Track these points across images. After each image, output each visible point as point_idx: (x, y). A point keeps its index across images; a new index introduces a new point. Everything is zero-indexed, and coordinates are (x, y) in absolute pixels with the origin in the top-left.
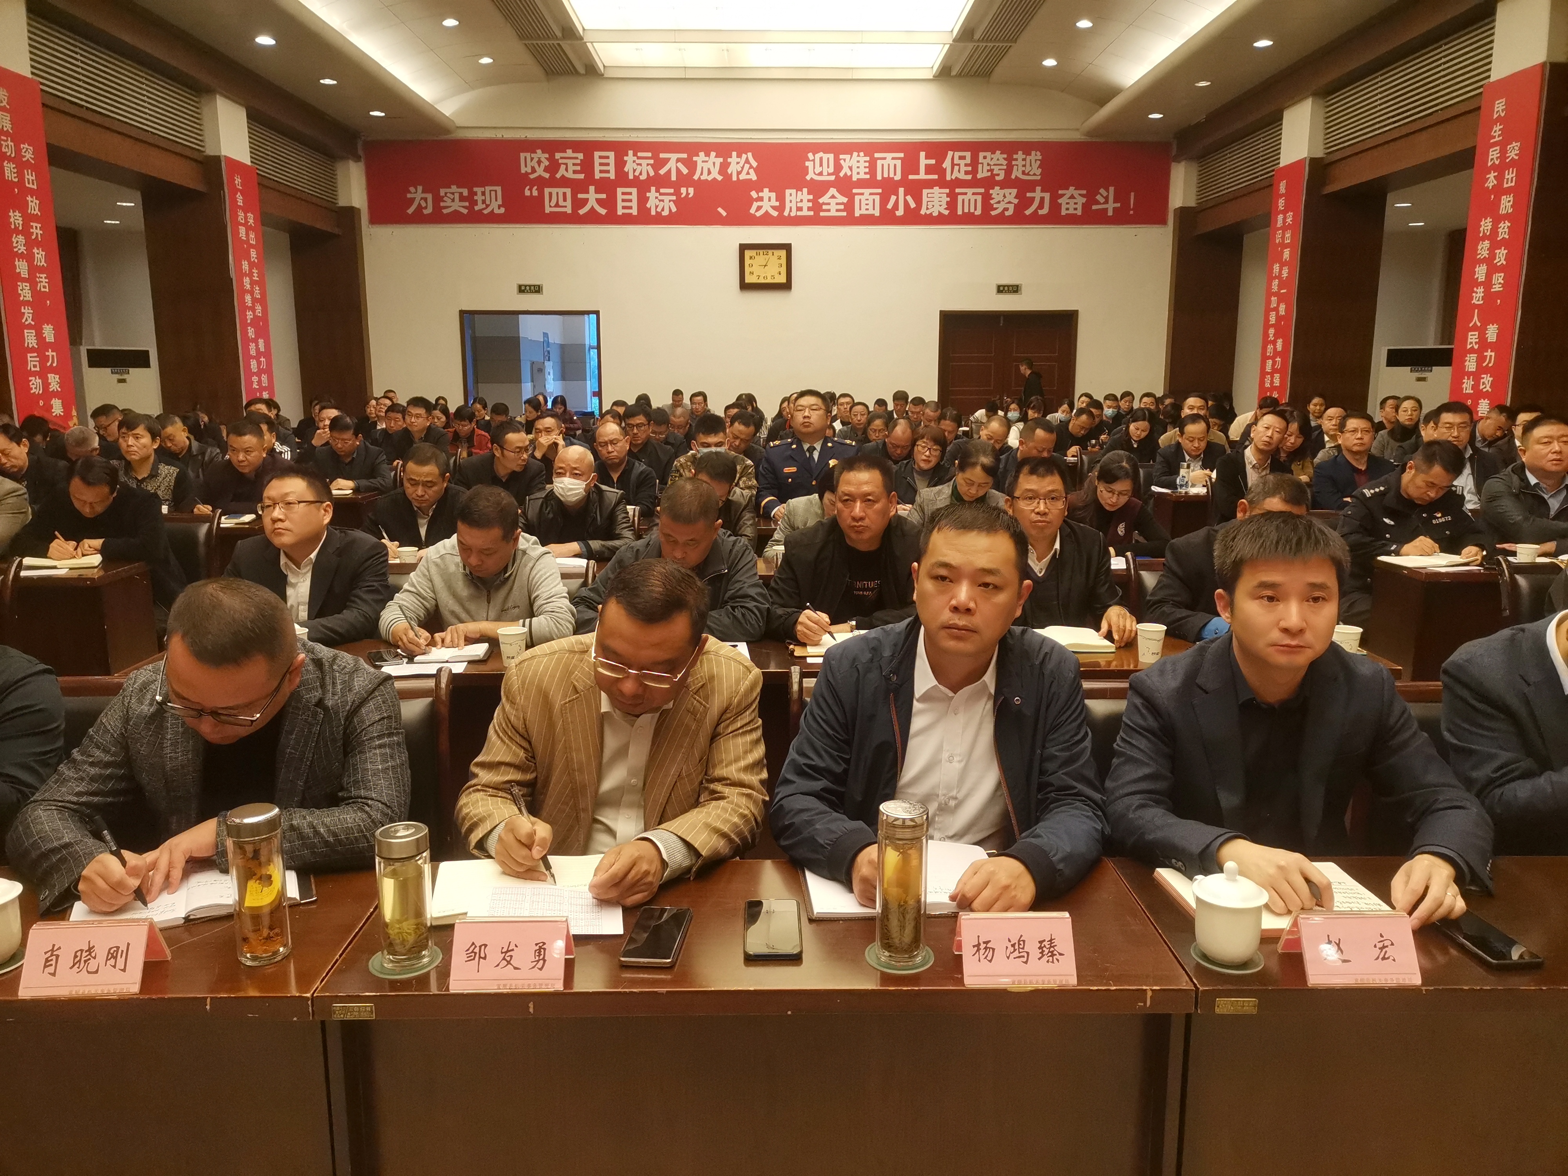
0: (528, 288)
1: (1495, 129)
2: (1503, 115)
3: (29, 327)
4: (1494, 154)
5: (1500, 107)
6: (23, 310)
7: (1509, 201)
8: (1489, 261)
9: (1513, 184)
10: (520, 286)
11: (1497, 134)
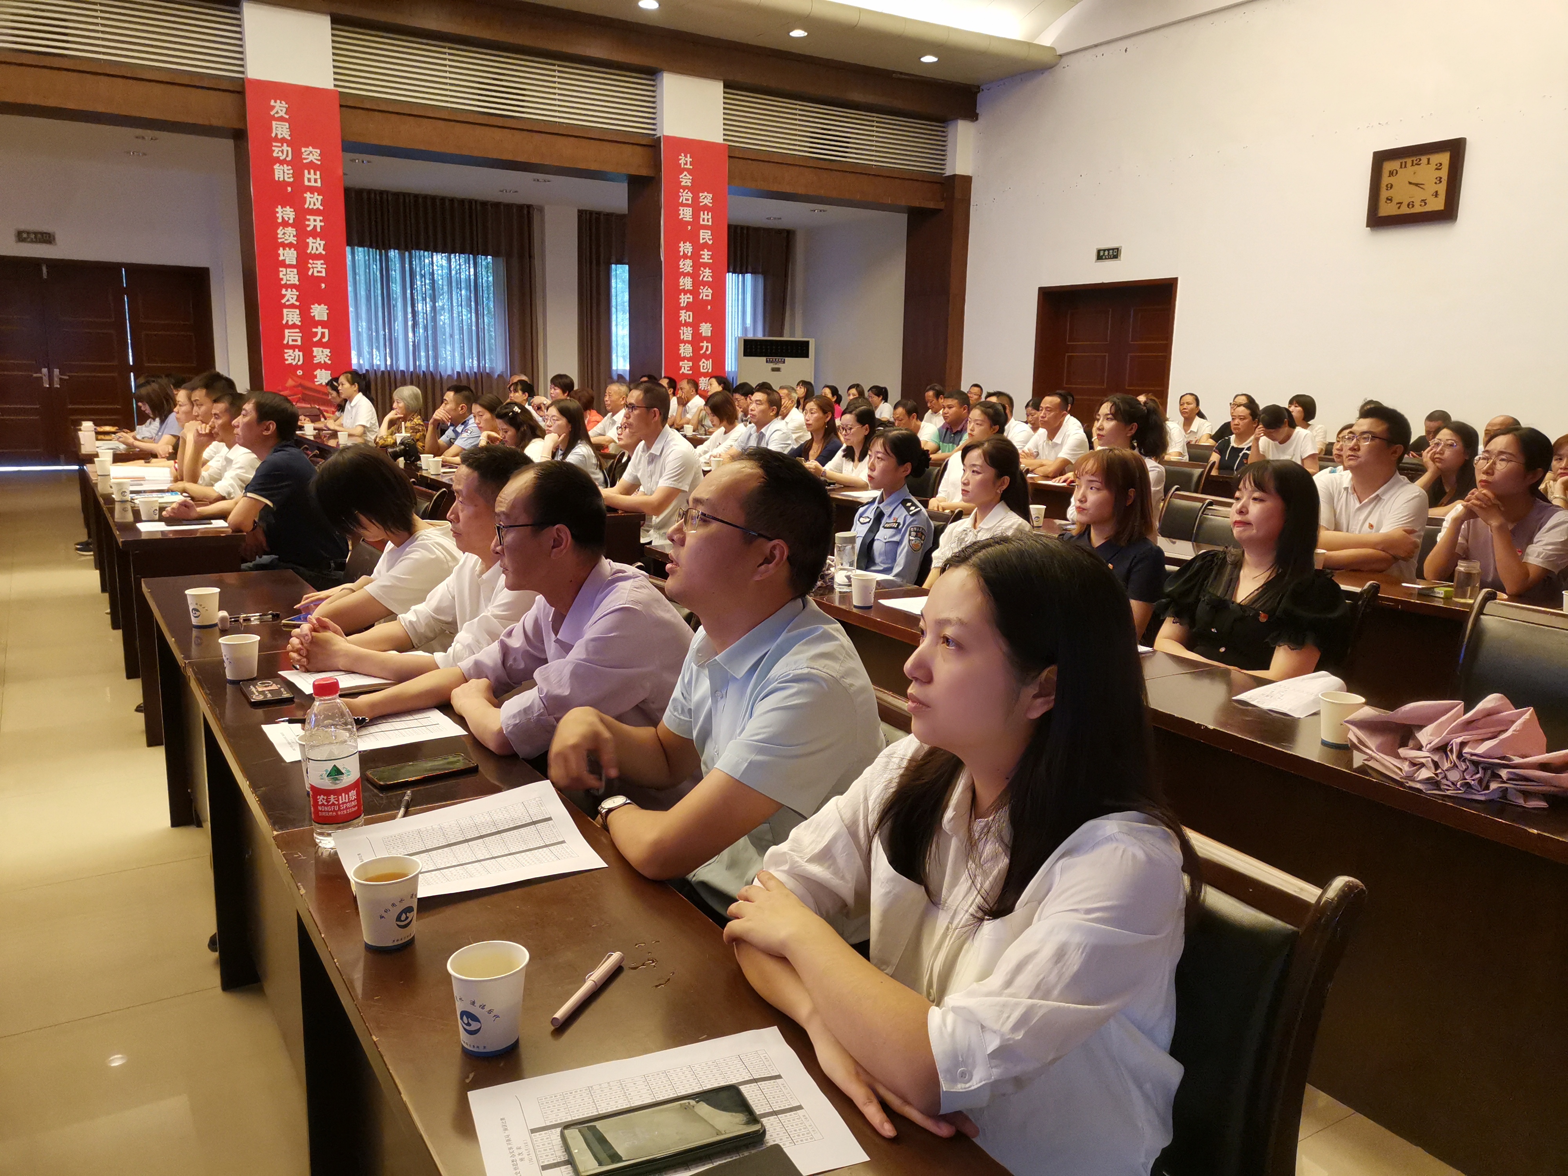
0: (1106, 253)
3: (292, 306)
6: (284, 292)
10: (1099, 251)
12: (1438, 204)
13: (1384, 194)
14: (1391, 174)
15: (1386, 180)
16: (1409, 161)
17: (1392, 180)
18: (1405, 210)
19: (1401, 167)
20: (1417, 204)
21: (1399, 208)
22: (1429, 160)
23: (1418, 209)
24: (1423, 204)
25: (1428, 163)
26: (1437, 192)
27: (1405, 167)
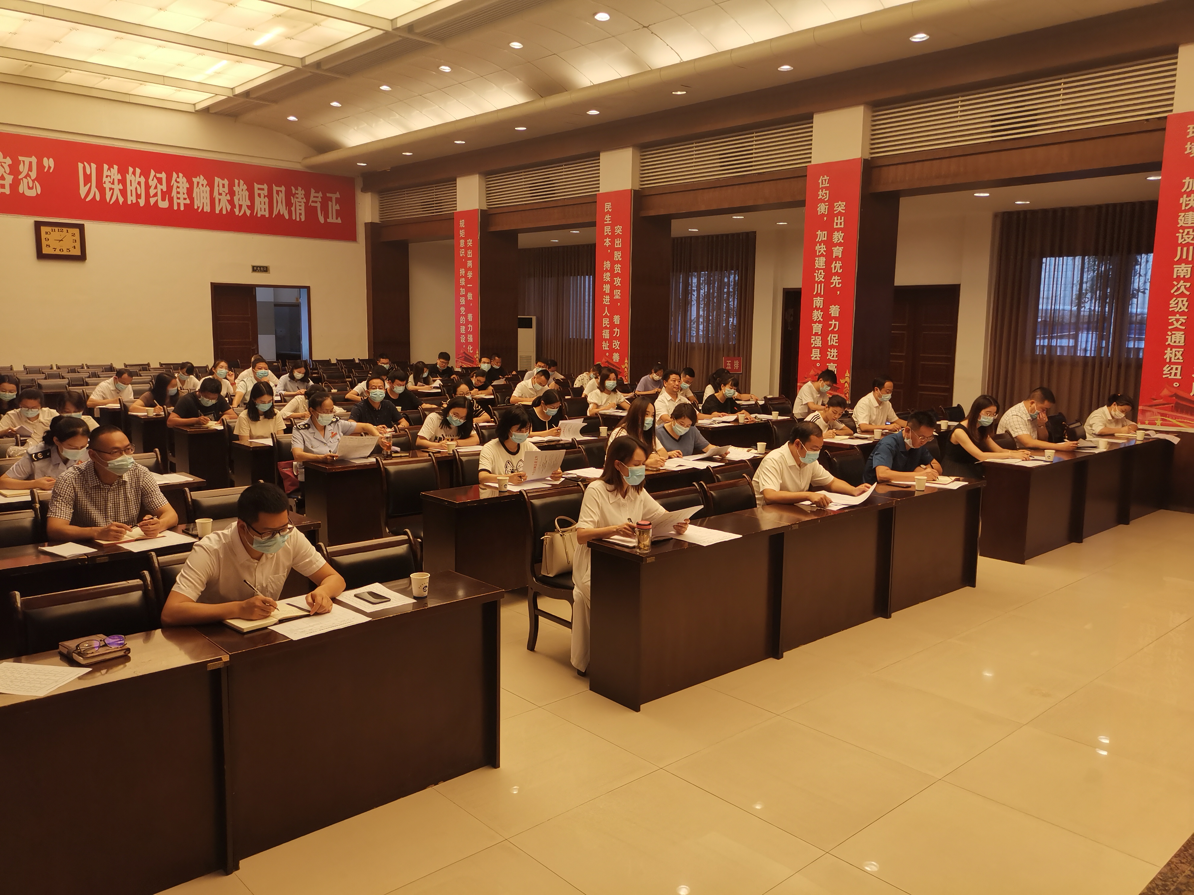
1: (606, 217)
2: (610, 211)
4: (607, 230)
5: (608, 206)
7: (619, 255)
8: (611, 282)
9: (620, 246)
11: (608, 219)
12: (77, 252)
13: (44, 243)
14: (47, 233)
15: (43, 236)
16: (56, 229)
17: (47, 236)
18: (58, 252)
19: (52, 231)
20: (65, 250)
21: (55, 251)
22: (67, 230)
23: (65, 253)
24: (68, 251)
25: (67, 232)
26: (75, 246)
27: (55, 231)
